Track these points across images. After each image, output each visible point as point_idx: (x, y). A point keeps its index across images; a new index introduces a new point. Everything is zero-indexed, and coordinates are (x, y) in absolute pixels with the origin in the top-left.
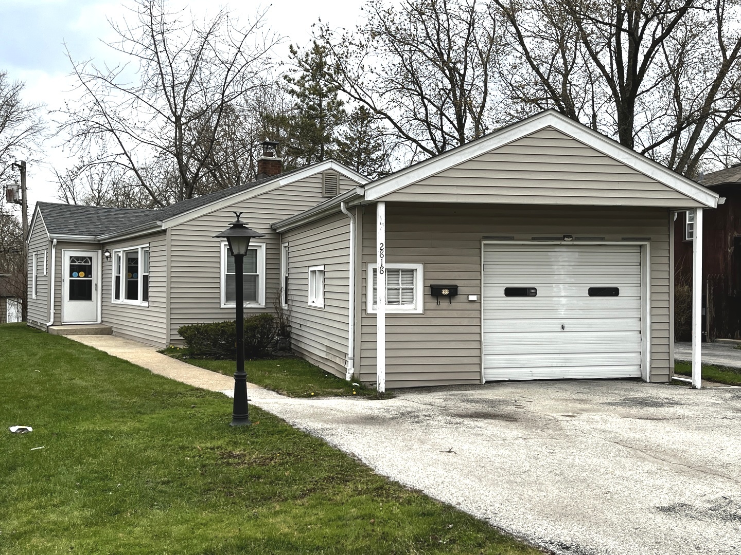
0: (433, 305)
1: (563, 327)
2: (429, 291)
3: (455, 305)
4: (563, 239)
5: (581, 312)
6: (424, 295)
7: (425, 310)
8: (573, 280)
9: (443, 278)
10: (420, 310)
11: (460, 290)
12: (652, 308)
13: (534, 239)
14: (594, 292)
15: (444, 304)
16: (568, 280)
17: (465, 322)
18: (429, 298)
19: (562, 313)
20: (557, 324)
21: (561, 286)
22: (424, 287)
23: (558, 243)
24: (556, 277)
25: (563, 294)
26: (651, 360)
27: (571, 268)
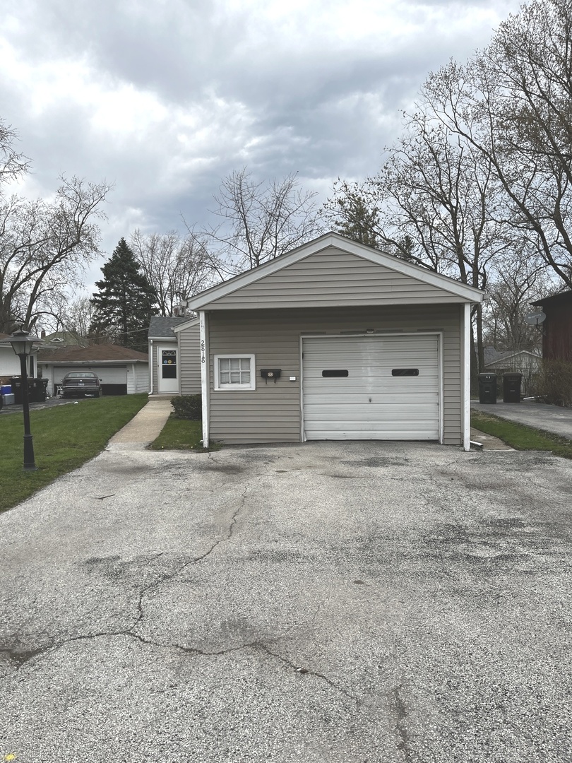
0: (262, 384)
1: (370, 400)
2: (259, 373)
3: (279, 384)
4: (365, 332)
5: (386, 388)
6: (256, 377)
7: (256, 388)
8: (378, 364)
9: (272, 364)
10: (253, 388)
11: (284, 373)
12: (444, 385)
13: (342, 333)
14: (396, 373)
15: (271, 383)
16: (374, 364)
17: (288, 396)
18: (260, 379)
19: (370, 389)
20: (365, 398)
21: (369, 369)
22: (256, 371)
23: (363, 335)
24: (364, 362)
25: (370, 375)
26: (444, 426)
27: (377, 354)
